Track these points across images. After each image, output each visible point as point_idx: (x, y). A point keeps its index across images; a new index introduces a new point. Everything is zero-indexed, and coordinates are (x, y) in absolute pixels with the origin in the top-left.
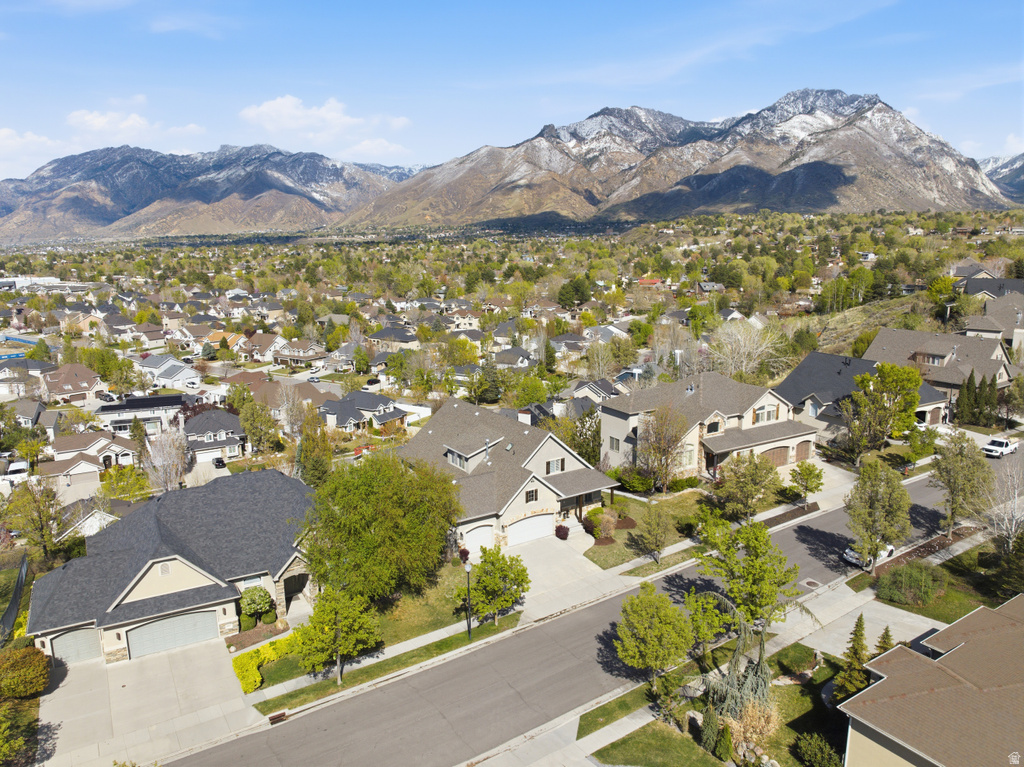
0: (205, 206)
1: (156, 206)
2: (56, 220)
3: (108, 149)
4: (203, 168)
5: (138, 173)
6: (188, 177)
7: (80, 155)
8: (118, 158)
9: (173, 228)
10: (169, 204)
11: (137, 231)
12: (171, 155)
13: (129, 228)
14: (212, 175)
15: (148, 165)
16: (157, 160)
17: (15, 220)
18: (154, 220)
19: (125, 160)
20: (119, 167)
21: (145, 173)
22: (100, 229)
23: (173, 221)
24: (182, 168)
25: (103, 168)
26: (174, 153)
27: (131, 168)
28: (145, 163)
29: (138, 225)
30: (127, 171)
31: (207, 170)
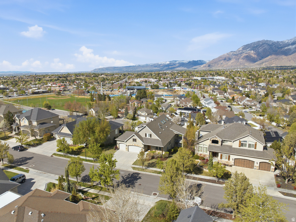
0: (285, 57)
1: (269, 57)
2: (241, 62)
3: (258, 41)
4: (288, 45)
5: (266, 47)
6: (282, 48)
7: (250, 44)
8: (261, 44)
9: (273, 64)
10: (273, 56)
11: (262, 65)
12: (277, 41)
13: (260, 64)
14: (290, 47)
15: (269, 45)
16: (273, 43)
17: (231, 62)
18: (268, 61)
19: (262, 45)
20: (261, 46)
21: (268, 48)
22: (252, 64)
23: (273, 62)
24: (280, 45)
25: (256, 47)
26: (278, 41)
27: (264, 46)
28: (268, 44)
29: (263, 63)
30: (263, 47)
31: (289, 45)
